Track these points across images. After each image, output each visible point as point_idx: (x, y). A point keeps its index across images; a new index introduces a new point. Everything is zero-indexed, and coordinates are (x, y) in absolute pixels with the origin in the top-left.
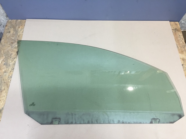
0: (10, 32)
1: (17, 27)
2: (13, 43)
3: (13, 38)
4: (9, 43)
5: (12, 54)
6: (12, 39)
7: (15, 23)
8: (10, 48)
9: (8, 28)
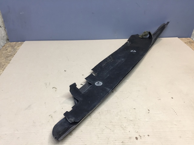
0: (7, 50)
1: (16, 47)
2: (8, 57)
3: (10, 54)
4: (3, 57)
5: (4, 65)
6: (8, 54)
7: (15, 44)
8: (3, 61)
9: (6, 48)
